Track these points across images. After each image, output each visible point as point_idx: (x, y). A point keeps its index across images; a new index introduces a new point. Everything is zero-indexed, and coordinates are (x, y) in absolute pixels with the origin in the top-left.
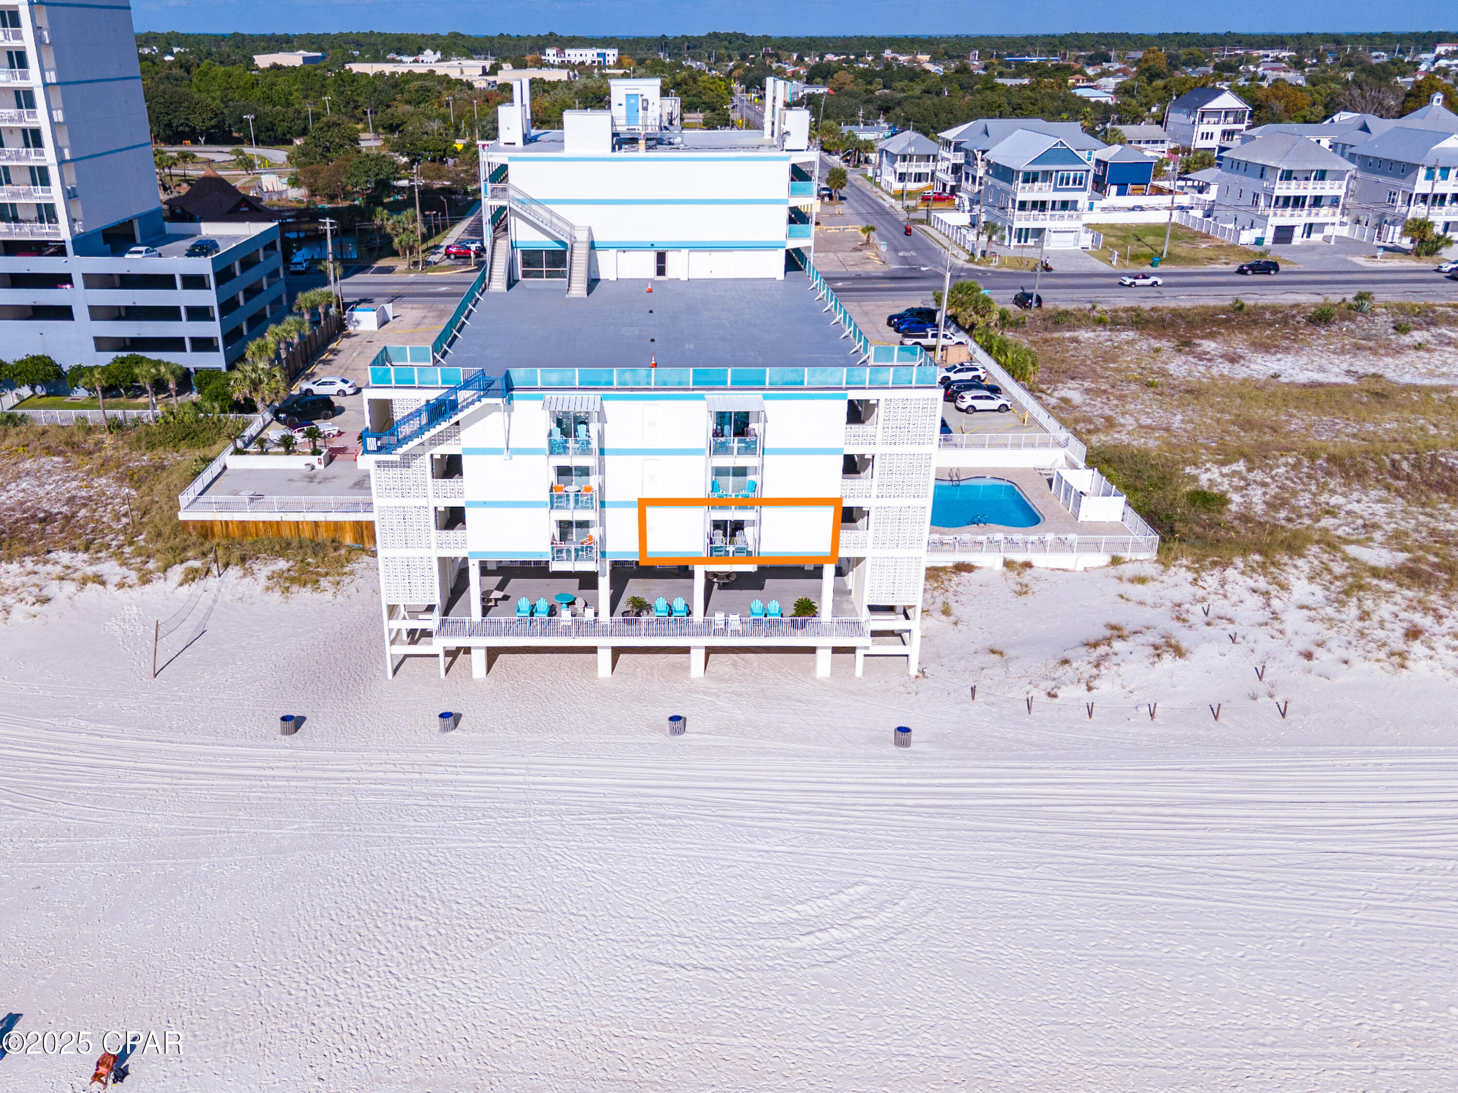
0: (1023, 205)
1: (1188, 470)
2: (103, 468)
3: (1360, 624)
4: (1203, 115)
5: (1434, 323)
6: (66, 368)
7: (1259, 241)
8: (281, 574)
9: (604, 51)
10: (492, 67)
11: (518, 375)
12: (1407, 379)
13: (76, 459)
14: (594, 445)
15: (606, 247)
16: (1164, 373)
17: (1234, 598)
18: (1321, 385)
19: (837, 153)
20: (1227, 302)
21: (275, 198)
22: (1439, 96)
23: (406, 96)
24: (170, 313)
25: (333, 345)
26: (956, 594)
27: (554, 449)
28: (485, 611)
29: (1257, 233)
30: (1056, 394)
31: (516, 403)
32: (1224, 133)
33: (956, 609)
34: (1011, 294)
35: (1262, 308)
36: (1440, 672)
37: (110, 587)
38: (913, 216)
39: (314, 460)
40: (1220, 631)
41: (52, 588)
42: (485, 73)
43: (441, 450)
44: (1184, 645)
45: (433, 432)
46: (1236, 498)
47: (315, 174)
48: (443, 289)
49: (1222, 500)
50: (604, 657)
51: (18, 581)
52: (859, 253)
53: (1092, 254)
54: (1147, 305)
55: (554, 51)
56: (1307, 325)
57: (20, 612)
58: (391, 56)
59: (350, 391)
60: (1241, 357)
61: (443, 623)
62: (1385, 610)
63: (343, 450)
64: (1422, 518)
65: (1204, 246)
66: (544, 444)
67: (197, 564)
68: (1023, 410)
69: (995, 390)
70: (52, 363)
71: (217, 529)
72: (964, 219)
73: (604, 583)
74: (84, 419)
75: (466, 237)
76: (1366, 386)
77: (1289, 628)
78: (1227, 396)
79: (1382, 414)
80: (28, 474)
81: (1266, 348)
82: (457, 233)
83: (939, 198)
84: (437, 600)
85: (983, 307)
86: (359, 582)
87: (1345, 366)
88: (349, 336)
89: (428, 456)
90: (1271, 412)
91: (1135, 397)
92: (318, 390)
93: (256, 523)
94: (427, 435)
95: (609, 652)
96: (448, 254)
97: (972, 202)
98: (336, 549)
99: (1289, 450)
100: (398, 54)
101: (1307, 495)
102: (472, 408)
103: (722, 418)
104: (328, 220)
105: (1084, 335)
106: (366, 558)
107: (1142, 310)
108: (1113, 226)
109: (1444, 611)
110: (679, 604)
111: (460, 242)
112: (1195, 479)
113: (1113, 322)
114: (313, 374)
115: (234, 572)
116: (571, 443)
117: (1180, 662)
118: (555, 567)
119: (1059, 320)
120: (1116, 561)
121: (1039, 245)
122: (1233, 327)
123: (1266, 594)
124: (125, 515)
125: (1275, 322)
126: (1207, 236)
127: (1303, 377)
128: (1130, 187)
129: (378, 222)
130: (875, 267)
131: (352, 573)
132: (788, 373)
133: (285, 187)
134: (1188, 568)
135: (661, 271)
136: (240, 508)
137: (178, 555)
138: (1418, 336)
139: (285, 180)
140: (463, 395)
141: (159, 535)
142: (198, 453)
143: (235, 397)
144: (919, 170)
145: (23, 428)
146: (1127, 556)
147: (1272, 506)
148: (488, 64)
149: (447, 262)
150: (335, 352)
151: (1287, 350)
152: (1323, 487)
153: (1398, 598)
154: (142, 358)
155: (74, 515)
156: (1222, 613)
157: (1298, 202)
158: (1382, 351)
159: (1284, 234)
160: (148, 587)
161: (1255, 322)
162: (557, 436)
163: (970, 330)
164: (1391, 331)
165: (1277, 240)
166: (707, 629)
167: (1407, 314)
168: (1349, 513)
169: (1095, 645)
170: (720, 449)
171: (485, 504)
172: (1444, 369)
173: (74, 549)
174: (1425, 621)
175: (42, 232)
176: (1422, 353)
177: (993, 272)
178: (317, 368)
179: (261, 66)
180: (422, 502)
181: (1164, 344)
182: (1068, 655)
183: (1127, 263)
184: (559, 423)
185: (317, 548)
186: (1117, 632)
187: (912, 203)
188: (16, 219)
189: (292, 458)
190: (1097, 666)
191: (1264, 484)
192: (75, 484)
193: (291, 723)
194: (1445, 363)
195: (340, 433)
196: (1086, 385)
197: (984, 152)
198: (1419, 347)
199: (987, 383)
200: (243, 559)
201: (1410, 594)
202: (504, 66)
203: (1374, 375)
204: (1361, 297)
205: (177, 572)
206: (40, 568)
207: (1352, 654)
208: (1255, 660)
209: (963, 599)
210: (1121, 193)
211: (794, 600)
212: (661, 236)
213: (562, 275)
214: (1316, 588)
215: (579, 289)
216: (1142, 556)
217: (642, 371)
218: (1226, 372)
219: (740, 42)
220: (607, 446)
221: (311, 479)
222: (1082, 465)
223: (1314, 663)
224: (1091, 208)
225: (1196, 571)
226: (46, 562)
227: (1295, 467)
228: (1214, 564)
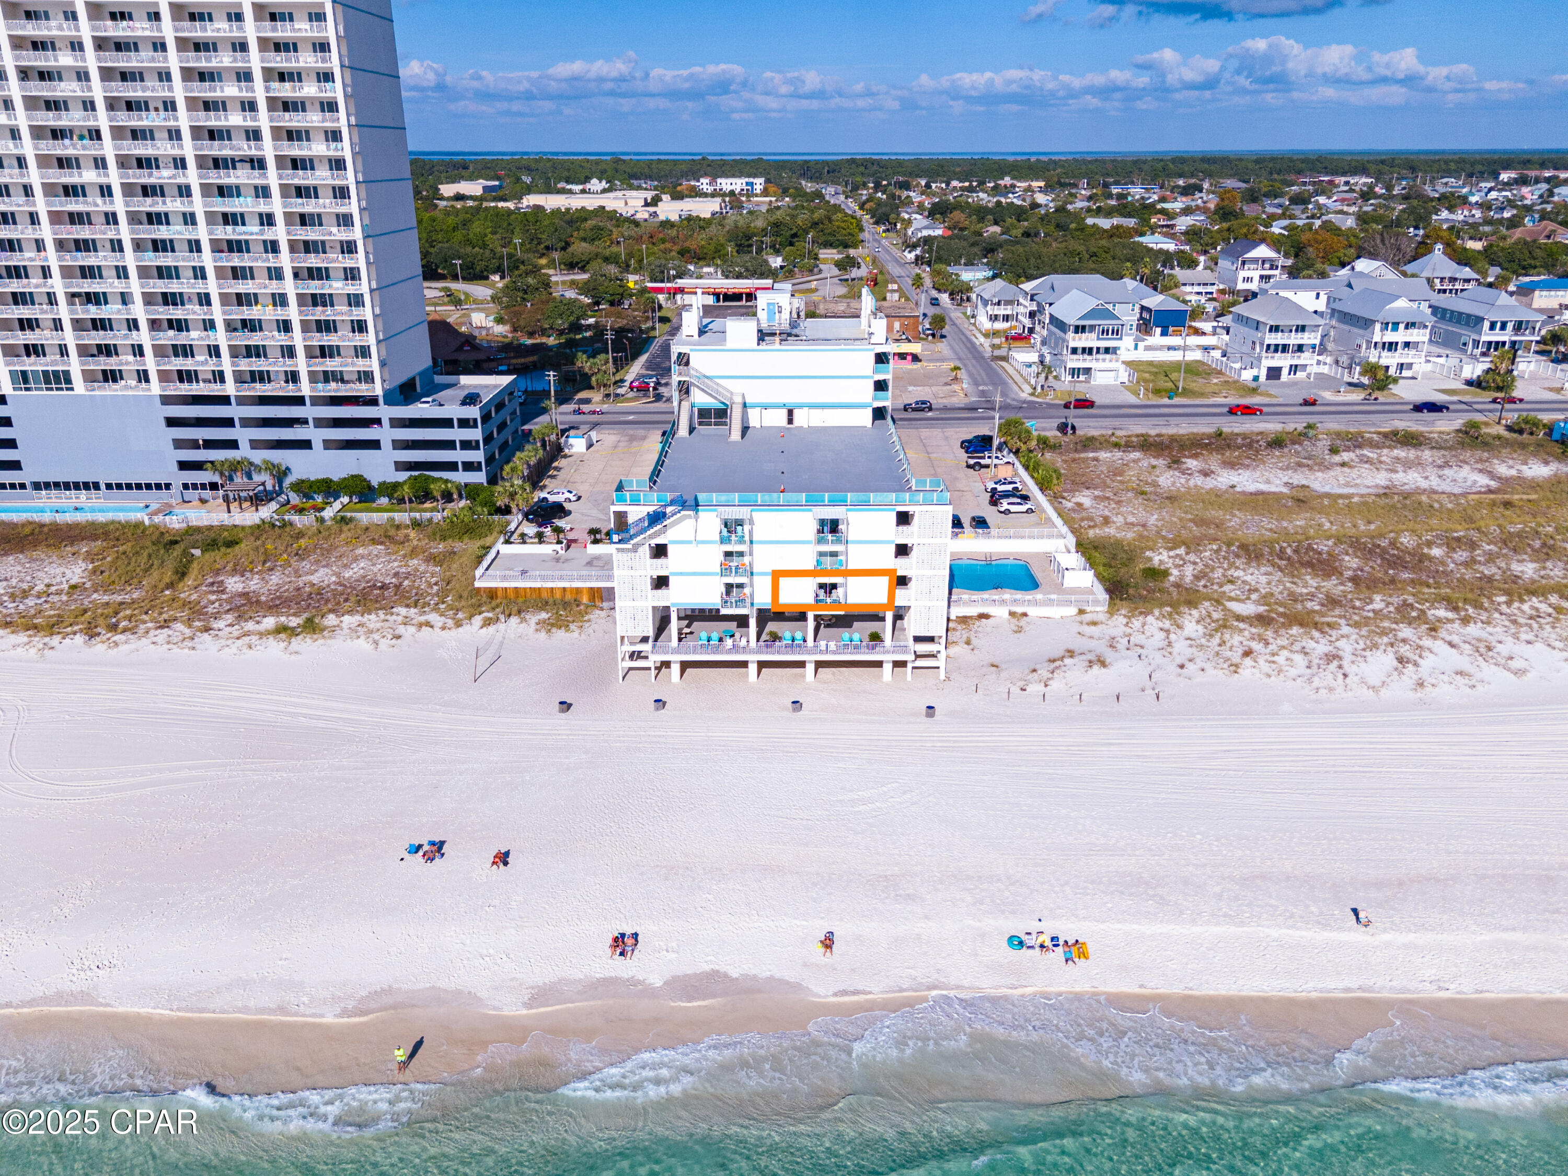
0: (1074, 351)
1: (1148, 553)
2: (413, 553)
3: (1218, 648)
4: (1244, 263)
5: (1360, 446)
6: (375, 483)
7: (1256, 378)
8: (544, 621)
9: (751, 180)
10: (653, 198)
11: (702, 497)
12: (1327, 489)
13: (393, 548)
14: (747, 538)
15: (754, 406)
16: (1155, 484)
17: (1149, 634)
18: (1262, 493)
19: (945, 292)
20: (1210, 430)
21: (484, 333)
22: (1439, 246)
23: (582, 234)
24: (449, 445)
25: (555, 464)
26: (976, 632)
27: (723, 541)
28: (680, 640)
29: (1255, 372)
30: (1073, 500)
31: (700, 513)
32: (1262, 277)
33: (974, 641)
34: (1055, 423)
35: (1237, 434)
36: (1258, 675)
37: (437, 630)
38: (997, 353)
39: (558, 547)
40: (1133, 653)
41: (401, 630)
42: (647, 204)
43: (654, 542)
44: (1108, 661)
45: (652, 531)
46: (1175, 572)
47: (517, 314)
48: (631, 417)
49: (1165, 573)
50: (753, 668)
51: (379, 625)
52: (948, 387)
53: (1127, 388)
54: (1153, 432)
55: (707, 181)
56: (1266, 448)
57: (384, 644)
58: (561, 185)
59: (574, 498)
60: (1213, 472)
61: (654, 647)
62: (1236, 639)
63: (575, 541)
64: (1288, 585)
65: (1215, 381)
66: (717, 538)
67: (490, 615)
68: (1043, 511)
69: (1025, 498)
70: (365, 480)
71: (500, 594)
72: (1033, 357)
73: (753, 622)
74: (393, 519)
75: (644, 372)
76: (1295, 493)
77: (1175, 651)
78: (1194, 501)
79: (1297, 514)
80: (363, 557)
81: (1231, 465)
82: (636, 369)
83: (1018, 338)
84: (650, 633)
85: (1026, 436)
86: (594, 626)
87: (1285, 479)
88: (566, 456)
89: (647, 546)
90: (1221, 513)
91: (1129, 501)
92: (552, 498)
93: (525, 589)
94: (649, 533)
95: (755, 665)
96: (631, 388)
97: (1044, 343)
98: (578, 606)
99: (1215, 540)
100: (568, 182)
101: (1221, 570)
102: (675, 517)
103: (822, 522)
104: (551, 373)
105: (1103, 455)
106: (598, 612)
107: (1150, 436)
108: (1151, 363)
109: (1271, 640)
110: (798, 635)
111: (639, 377)
112: (1150, 559)
113: (1127, 445)
114: (545, 486)
115: (514, 620)
116: (733, 537)
117: (1104, 670)
118: (724, 612)
119: (1089, 443)
120: (1081, 612)
121: (1087, 381)
122: (1213, 449)
123: (1168, 631)
124: (436, 584)
125: (1243, 445)
126: (1220, 373)
127: (1252, 487)
128: (1171, 329)
129: (579, 364)
130: (959, 400)
131: (589, 621)
132: (861, 496)
133: (491, 324)
134: (1125, 616)
135: (790, 421)
136: (513, 578)
137: (476, 609)
138: (1346, 456)
139: (492, 318)
140: (669, 510)
141: (461, 597)
142: (479, 543)
143: (498, 504)
144: (1006, 313)
145: (352, 526)
146: (1088, 609)
147: (1197, 578)
148: (649, 195)
149: (631, 395)
150: (558, 469)
151: (1247, 467)
152: (1232, 565)
153: (1246, 633)
154: (429, 476)
155: (401, 584)
156: (1138, 642)
157: (1285, 348)
158: (1316, 468)
159: (1274, 373)
160: (460, 629)
161: (1229, 446)
162: (725, 532)
163: (1017, 452)
164: (1327, 452)
165: (1269, 377)
166: (816, 650)
167: (1343, 440)
168: (1243, 582)
169: (1054, 661)
170: (820, 541)
171: (681, 574)
172: (1358, 481)
173: (408, 606)
174: (1255, 646)
175: (362, 389)
176: (1346, 469)
177: (1047, 404)
178: (546, 482)
179: (446, 195)
180: (643, 573)
181: (1161, 462)
182: (1037, 667)
183: (1150, 395)
184: (726, 525)
185: (566, 605)
186: (1071, 653)
187: (997, 341)
188: (343, 381)
189: (543, 546)
190: (1053, 672)
191: (1195, 563)
192: (396, 564)
193: (565, 706)
194: (1360, 476)
195: (572, 529)
196: (1096, 493)
197: (1051, 304)
198: (1343, 464)
199: (1023, 492)
200: (519, 612)
201: (1253, 630)
202: (664, 197)
203: (1303, 486)
204: (1309, 427)
205: (478, 620)
206: (388, 617)
207: (1207, 666)
208: (1150, 669)
209: (980, 635)
210: (1164, 333)
211: (869, 633)
212: (790, 399)
213: (725, 424)
214: (1200, 628)
215: (736, 435)
216: (1098, 609)
217: (775, 495)
218: (1199, 483)
219: (875, 167)
220: (754, 539)
221: (558, 560)
222: (1073, 550)
223: (1185, 670)
224: (1136, 348)
225: (1129, 618)
226: (392, 614)
227: (1217, 551)
228: (1141, 613)
